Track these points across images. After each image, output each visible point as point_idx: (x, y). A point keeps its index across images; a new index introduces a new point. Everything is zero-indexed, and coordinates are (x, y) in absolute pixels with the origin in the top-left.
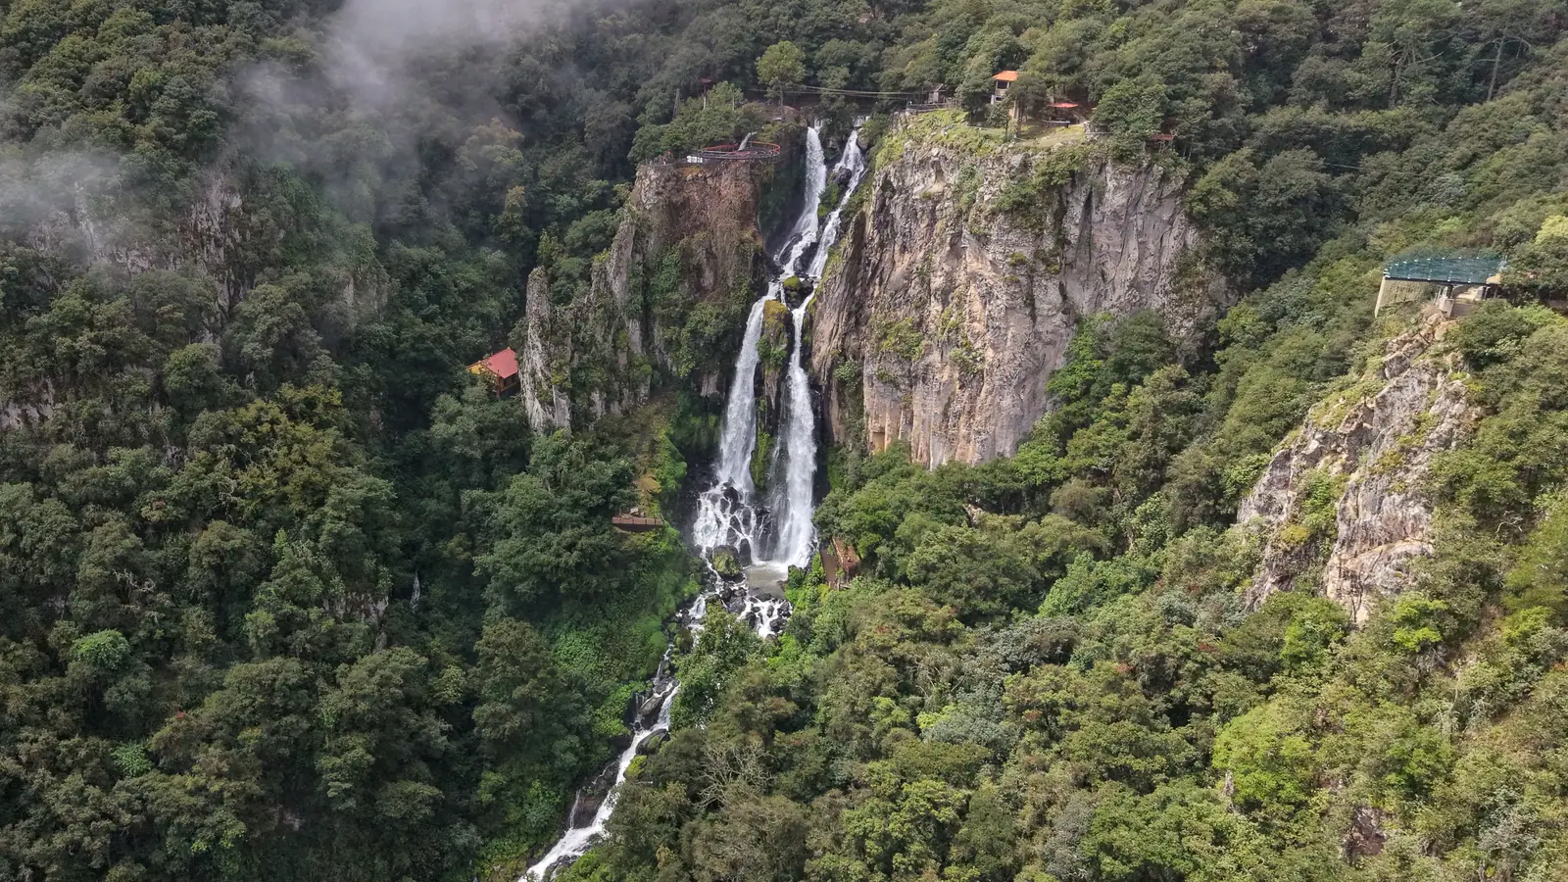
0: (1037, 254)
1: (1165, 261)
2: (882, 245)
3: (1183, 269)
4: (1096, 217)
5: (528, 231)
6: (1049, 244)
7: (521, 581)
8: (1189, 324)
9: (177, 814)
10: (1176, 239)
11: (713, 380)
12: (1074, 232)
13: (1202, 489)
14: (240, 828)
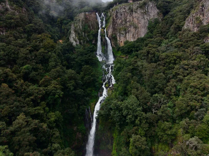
0: (144, 12)
1: (156, 13)
2: (116, 19)
3: (158, 14)
4: (149, 8)
5: (60, 25)
6: (145, 11)
7: (82, 63)
8: (161, 19)
9: (52, 91)
10: (157, 11)
11: (94, 41)
12: (147, 10)
13: (177, 28)
14: (63, 93)
